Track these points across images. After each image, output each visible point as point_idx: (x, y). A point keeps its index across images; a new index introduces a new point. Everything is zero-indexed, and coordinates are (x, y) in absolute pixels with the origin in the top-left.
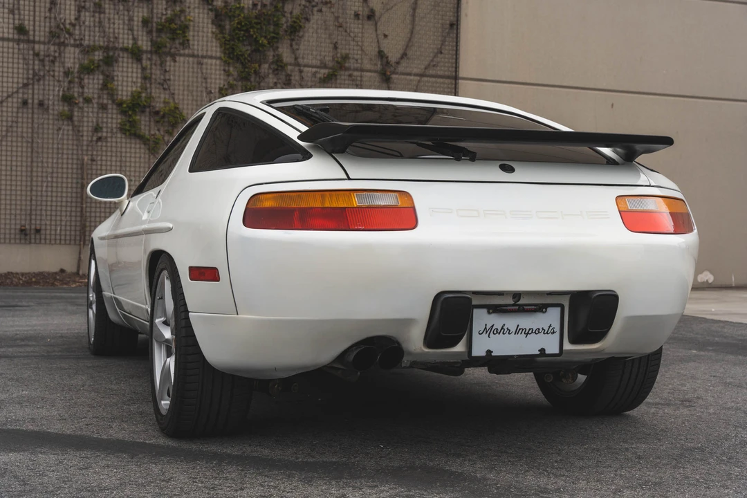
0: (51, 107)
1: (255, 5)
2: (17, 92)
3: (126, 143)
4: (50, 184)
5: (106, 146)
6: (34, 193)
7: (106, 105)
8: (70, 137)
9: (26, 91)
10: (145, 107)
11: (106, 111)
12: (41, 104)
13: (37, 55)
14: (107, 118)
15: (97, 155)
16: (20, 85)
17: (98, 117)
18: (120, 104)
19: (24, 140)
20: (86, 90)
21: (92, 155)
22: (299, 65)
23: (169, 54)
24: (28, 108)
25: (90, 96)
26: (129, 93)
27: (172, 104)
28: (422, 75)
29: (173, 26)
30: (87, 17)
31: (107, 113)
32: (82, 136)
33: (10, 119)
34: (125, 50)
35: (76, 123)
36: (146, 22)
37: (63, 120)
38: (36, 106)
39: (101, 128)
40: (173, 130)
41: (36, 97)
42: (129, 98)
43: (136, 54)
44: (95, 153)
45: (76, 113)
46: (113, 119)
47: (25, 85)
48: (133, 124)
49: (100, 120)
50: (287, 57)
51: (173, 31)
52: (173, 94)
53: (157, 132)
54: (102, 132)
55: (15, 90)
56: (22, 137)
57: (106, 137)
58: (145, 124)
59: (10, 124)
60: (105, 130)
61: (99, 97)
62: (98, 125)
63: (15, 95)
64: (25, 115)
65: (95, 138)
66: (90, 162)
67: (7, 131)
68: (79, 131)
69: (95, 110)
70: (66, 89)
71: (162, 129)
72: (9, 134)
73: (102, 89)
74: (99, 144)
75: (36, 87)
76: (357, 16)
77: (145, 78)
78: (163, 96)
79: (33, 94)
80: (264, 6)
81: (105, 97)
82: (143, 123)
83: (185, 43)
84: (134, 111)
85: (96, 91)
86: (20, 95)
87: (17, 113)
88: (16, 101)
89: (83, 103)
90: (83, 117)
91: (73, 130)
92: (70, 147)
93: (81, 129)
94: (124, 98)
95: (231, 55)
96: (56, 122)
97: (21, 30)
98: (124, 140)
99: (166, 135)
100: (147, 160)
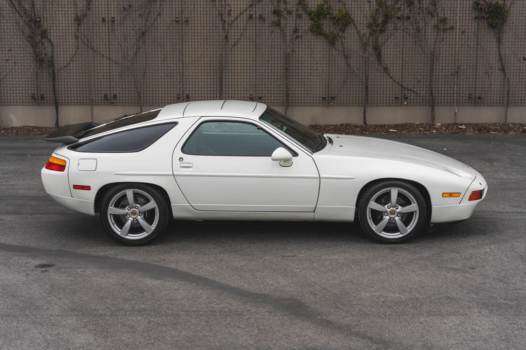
0: (267, 19)
2: (246, 10)
3: (314, 39)
4: (267, 68)
5: (302, 42)
6: (257, 74)
7: (301, 15)
8: (279, 38)
9: (251, 9)
10: (326, 15)
11: (300, 19)
12: (261, 17)
14: (302, 23)
15: (296, 48)
16: (248, 6)
17: (296, 23)
18: (310, 14)
19: (251, 41)
20: (288, 6)
21: (293, 48)
24: (253, 20)
25: (291, 9)
26: (316, 6)
27: (344, 12)
31: (302, 20)
32: (286, 36)
33: (242, 28)
35: (282, 28)
37: (274, 27)
38: (258, 19)
39: (298, 30)
40: (344, 28)
41: (257, 13)
42: (316, 9)
44: (294, 46)
45: (282, 22)
46: (306, 24)
47: (251, 6)
48: (319, 27)
49: (297, 25)
52: (345, 4)
53: (335, 31)
54: (299, 32)
55: (245, 9)
56: (250, 39)
57: (302, 36)
58: (327, 26)
59: (242, 31)
60: (300, 31)
61: (297, 10)
62: (296, 28)
63: (245, 13)
64: (251, 25)
65: (294, 37)
66: (291, 53)
67: (241, 35)
68: (284, 33)
69: (295, 19)
70: (276, 6)
71: (338, 28)
72: (242, 37)
73: (298, 5)
74: (297, 40)
75: (257, 6)
78: (338, 6)
79: (256, 11)
81: (300, 9)
82: (325, 25)
84: (319, 18)
85: (295, 6)
86: (248, 12)
87: (247, 23)
88: (245, 16)
89: (287, 14)
90: (287, 23)
91: (281, 33)
92: (279, 44)
93: (285, 31)
94: (313, 10)
96: (270, 28)
98: (313, 37)
99: (341, 32)
100: (328, 50)
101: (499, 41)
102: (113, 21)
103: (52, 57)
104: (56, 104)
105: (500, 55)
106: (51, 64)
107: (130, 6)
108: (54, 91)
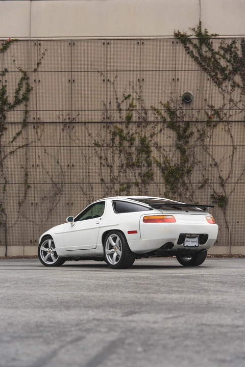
1: (175, 165)
13: (107, 187)
22: (190, 183)
23: (147, 183)
28: (236, 183)
29: (148, 174)
30: (121, 174)
34: (133, 183)
36: (139, 174)
43: (137, 184)
50: (186, 181)
51: (148, 176)
76: (211, 165)
77: (140, 191)
80: (178, 165)
83: (152, 179)
95: (167, 182)
97: (102, 180)
101: (225, 213)
102: (37, 204)
103: (6, 221)
104: (6, 245)
105: (225, 220)
106: (5, 225)
107: (45, 197)
108: (6, 238)
